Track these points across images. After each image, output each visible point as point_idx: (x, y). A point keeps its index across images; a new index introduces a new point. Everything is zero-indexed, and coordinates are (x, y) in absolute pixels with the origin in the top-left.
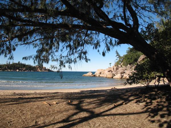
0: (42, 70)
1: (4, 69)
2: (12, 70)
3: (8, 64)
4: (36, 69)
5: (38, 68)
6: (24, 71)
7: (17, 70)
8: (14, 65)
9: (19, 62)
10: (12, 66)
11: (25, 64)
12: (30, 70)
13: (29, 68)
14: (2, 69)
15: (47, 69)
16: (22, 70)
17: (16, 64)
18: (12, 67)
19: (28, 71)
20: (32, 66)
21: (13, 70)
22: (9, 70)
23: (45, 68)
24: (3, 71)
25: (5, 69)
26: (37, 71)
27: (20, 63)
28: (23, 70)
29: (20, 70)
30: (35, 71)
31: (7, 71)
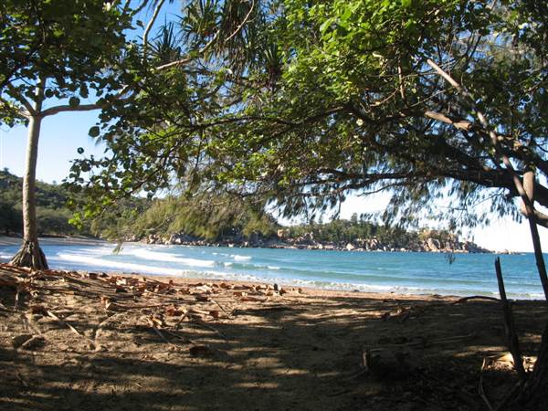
0: (443, 246)
1: (301, 242)
2: (332, 247)
4: (420, 243)
5: (428, 237)
6: (374, 248)
7: (350, 247)
8: (335, 228)
9: (355, 217)
10: (330, 231)
11: (377, 224)
12: (396, 246)
14: (297, 243)
15: (461, 244)
16: (364, 248)
17: (345, 223)
18: (330, 236)
19: (389, 249)
21: (335, 244)
22: (321, 246)
23: (457, 237)
24: (301, 248)
25: (308, 242)
26: (423, 249)
28: (369, 245)
29: (357, 245)
30: (414, 250)
31: (313, 249)
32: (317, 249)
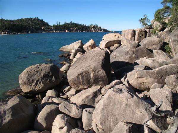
0: (96, 30)
2: (58, 31)
3: (59, 24)
5: (92, 27)
6: (75, 31)
9: (71, 22)
11: (78, 24)
12: (82, 30)
13: (82, 28)
14: (48, 31)
15: (102, 29)
17: (68, 24)
19: (79, 31)
20: (85, 25)
23: (100, 27)
25: (51, 30)
26: (91, 31)
27: (73, 22)
30: (88, 31)
31: (52, 32)
32: (54, 32)
